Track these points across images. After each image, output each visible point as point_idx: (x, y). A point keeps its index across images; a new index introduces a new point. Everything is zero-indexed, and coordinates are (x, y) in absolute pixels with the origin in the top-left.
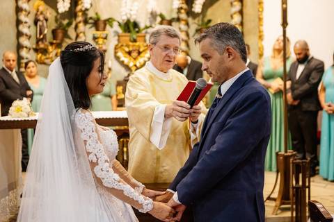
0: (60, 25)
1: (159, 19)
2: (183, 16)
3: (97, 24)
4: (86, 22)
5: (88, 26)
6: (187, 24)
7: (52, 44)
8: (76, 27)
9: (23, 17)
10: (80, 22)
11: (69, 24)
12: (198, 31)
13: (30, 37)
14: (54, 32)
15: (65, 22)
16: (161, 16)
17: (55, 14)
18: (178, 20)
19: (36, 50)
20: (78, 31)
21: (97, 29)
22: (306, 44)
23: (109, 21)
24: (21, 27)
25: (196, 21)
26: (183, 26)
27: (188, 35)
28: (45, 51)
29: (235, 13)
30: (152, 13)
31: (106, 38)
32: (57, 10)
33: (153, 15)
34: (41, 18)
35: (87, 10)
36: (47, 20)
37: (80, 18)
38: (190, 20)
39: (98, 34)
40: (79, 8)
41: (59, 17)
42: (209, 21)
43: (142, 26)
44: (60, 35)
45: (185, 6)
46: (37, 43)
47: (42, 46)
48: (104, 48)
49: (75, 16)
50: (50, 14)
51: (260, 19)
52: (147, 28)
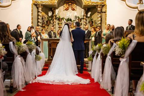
0: (49, 20)
1: (78, 18)
2: (85, 17)
3: (59, 19)
4: (56, 19)
5: (57, 20)
6: (86, 20)
7: (46, 25)
8: (53, 20)
9: (39, 17)
10: (54, 19)
11: (51, 20)
12: (89, 22)
13: (41, 23)
14: (47, 22)
15: (50, 19)
16: (78, 17)
17: (47, 16)
18: (83, 19)
19: (42, 27)
20: (54, 21)
21: (59, 21)
22: (114, 26)
23: (63, 19)
24: (39, 20)
25: (89, 19)
26: (85, 21)
27: (86, 23)
28: (44, 27)
29: (99, 17)
30: (75, 17)
31: (62, 24)
32: (48, 15)
33: (76, 17)
34: (44, 17)
35: (56, 15)
36: (45, 18)
37: (54, 18)
38: (87, 19)
39: (59, 22)
40: (54, 15)
41: (48, 17)
42: (92, 19)
43: (73, 20)
44: (49, 22)
45: (85, 15)
46: (42, 25)
47: (44, 25)
48: (61, 26)
49: (53, 17)
50: (46, 16)
51: (106, 19)
52: (74, 21)
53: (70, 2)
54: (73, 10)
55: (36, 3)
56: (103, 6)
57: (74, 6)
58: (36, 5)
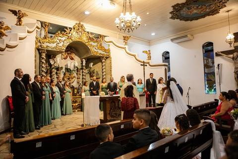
3: (58, 69)
16: (77, 67)
23: (62, 68)
30: (74, 66)
42: (94, 70)
43: (71, 70)
44: (49, 72)
51: (111, 71)
53: (69, 51)
54: (72, 59)
55: (40, 48)
56: (107, 58)
57: (73, 55)
58: (38, 50)
